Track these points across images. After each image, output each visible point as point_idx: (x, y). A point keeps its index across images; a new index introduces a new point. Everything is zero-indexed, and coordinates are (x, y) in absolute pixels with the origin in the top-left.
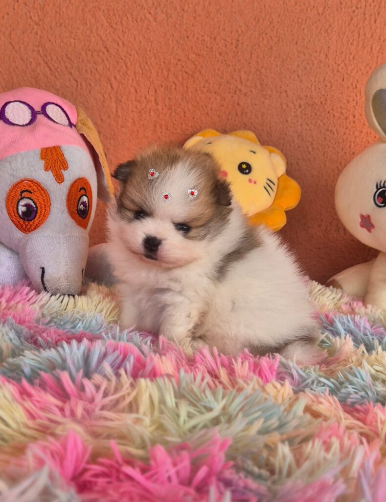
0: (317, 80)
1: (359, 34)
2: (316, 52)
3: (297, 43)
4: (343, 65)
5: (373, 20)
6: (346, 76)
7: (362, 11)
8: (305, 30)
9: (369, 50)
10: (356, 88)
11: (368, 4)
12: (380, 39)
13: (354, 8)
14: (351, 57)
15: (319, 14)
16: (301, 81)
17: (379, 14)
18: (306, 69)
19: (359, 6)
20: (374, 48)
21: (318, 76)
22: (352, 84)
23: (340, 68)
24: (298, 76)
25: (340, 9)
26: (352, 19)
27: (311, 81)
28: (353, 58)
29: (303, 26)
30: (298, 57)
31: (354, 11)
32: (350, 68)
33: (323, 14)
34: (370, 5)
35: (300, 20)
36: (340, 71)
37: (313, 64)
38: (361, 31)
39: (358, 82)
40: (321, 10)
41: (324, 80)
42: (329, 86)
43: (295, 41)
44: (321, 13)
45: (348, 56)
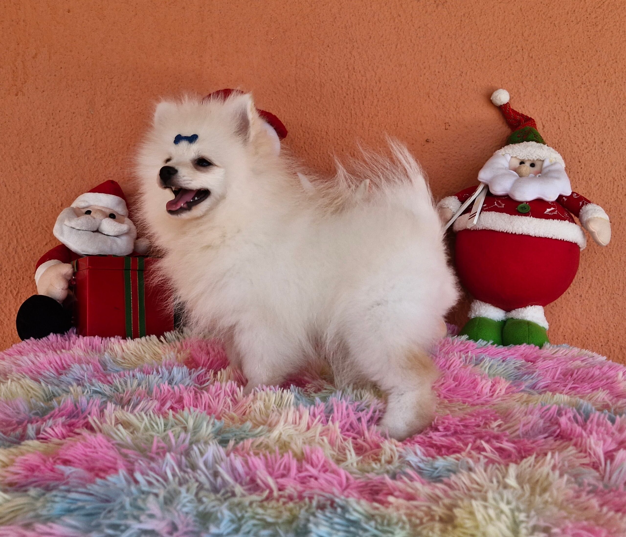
5: (361, 103)
7: (352, 96)
8: (307, 115)
9: (361, 125)
11: (356, 91)
13: (345, 95)
14: (347, 132)
16: (308, 154)
18: (311, 144)
20: (364, 124)
21: (322, 149)
23: (339, 141)
25: (333, 96)
26: (344, 104)
29: (305, 112)
30: (303, 136)
31: (345, 97)
32: (347, 141)
35: (302, 108)
36: (340, 143)
37: (317, 141)
38: (353, 112)
43: (300, 124)
44: (318, 101)
45: (344, 132)
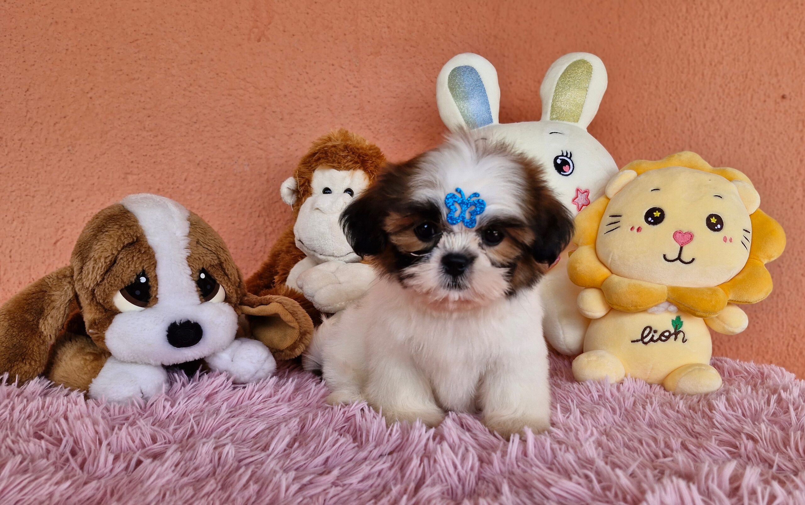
0: (648, 113)
1: (689, 60)
2: (646, 84)
3: (624, 77)
4: (674, 95)
6: (678, 106)
10: (690, 117)
12: (711, 64)
15: (645, 45)
17: (707, 38)
19: (686, 32)
22: (686, 114)
24: (629, 111)
27: (642, 114)
28: (685, 87)
33: (649, 44)
34: (698, 30)
39: (691, 110)
40: (646, 40)
41: (656, 112)
42: (661, 117)
